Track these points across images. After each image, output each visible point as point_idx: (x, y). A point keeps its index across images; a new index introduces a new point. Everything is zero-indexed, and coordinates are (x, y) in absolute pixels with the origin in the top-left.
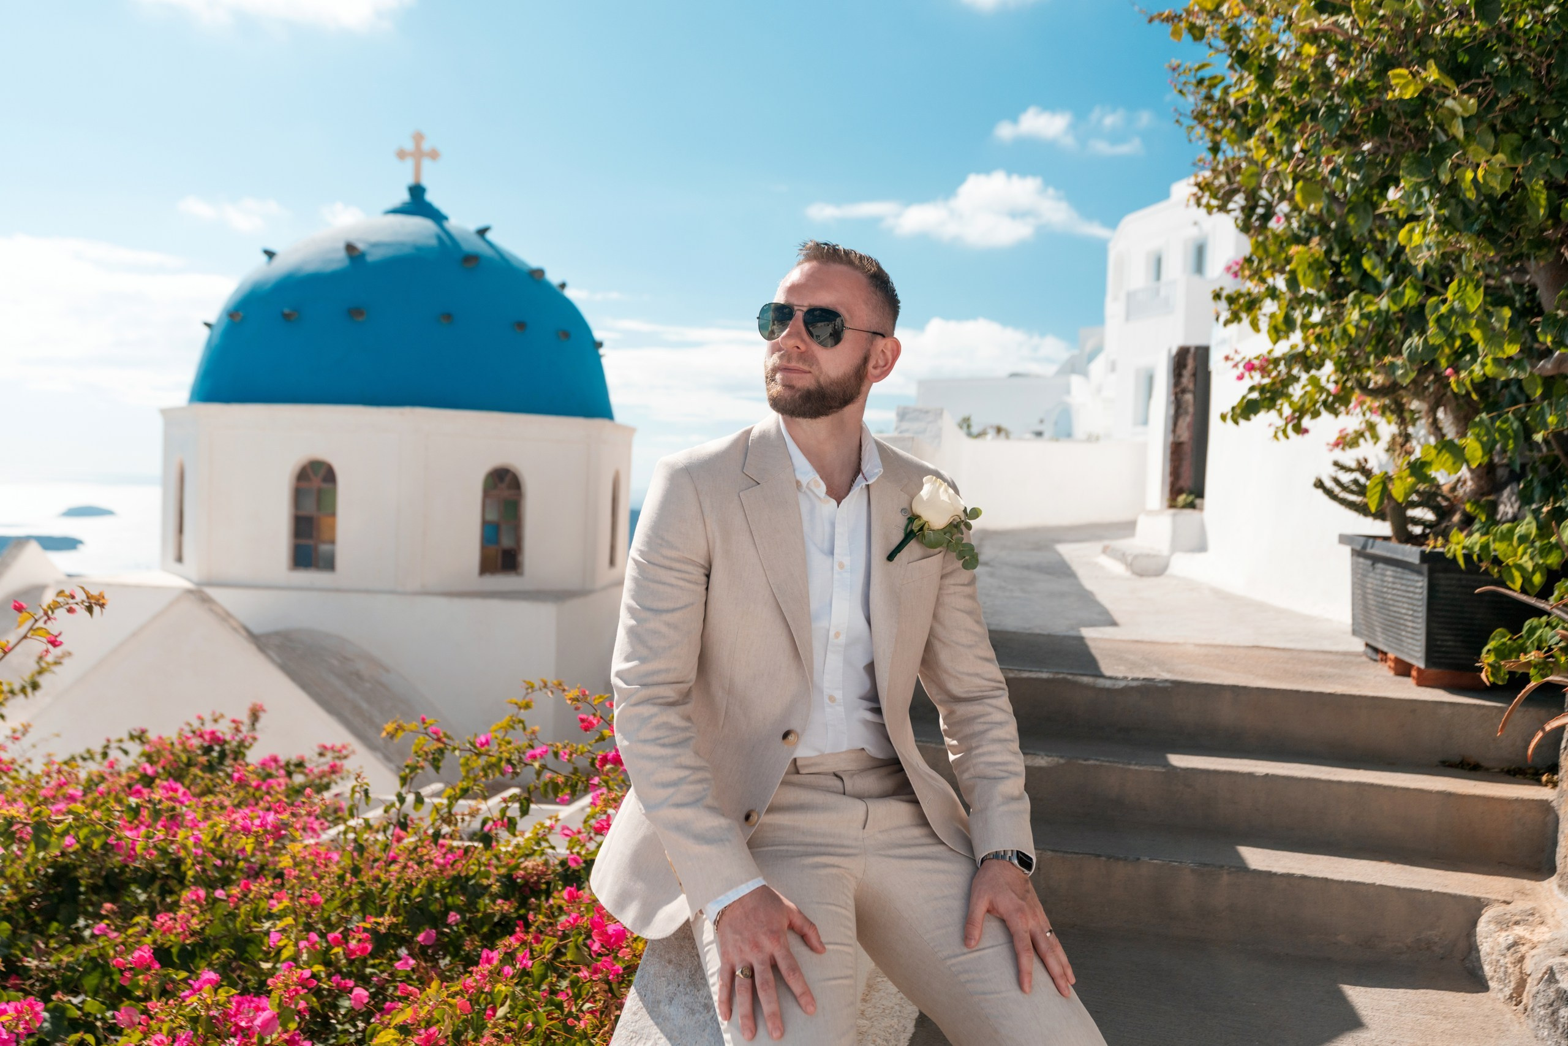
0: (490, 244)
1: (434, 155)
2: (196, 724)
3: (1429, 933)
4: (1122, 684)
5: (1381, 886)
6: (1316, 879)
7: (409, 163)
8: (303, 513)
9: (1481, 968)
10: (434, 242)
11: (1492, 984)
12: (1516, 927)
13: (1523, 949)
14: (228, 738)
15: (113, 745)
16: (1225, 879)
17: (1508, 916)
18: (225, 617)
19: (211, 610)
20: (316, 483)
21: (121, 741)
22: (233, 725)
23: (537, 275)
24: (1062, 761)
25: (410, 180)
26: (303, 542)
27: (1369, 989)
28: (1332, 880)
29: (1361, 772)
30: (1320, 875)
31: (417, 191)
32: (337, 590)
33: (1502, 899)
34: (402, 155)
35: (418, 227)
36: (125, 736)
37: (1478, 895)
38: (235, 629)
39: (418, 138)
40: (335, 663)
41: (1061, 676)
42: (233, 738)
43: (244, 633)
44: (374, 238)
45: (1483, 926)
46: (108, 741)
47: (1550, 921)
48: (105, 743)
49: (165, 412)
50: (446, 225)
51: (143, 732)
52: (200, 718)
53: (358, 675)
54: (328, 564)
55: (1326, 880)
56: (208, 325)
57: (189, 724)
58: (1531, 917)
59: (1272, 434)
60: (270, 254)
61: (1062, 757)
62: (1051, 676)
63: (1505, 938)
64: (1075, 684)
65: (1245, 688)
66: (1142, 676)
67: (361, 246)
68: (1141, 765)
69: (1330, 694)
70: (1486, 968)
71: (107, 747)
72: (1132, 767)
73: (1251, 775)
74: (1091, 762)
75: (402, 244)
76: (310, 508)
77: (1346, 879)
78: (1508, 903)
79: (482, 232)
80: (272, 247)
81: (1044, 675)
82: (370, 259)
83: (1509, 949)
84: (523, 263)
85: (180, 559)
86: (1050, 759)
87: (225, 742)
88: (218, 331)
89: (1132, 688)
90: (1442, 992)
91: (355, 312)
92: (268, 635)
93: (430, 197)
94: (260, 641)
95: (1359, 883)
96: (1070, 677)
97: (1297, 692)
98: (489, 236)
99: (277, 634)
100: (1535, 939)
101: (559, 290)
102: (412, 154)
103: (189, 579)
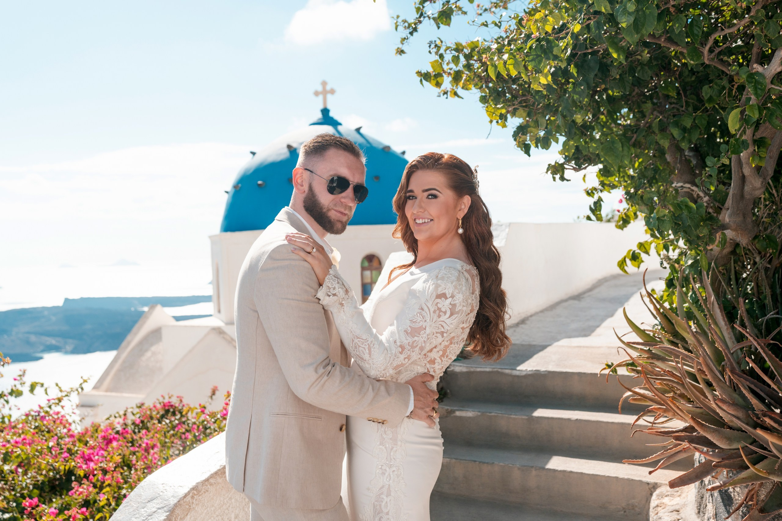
0: (362, 136)
1: (332, 92)
2: (161, 400)
3: (633, 501)
4: (524, 373)
5: (608, 477)
6: (577, 473)
7: (321, 97)
12: (666, 498)
13: (659, 509)
14: (177, 405)
15: (130, 410)
16: (534, 473)
17: (665, 492)
18: (231, 340)
19: (224, 338)
21: (132, 408)
22: (179, 399)
23: (387, 149)
24: (479, 414)
25: (322, 107)
28: (585, 474)
30: (579, 471)
31: (325, 112)
34: (317, 94)
36: (135, 406)
39: (324, 84)
41: (495, 370)
42: (179, 405)
46: (128, 408)
48: (125, 409)
49: (210, 237)
50: (340, 128)
51: (143, 404)
52: (162, 396)
55: (582, 473)
56: (227, 192)
57: (158, 400)
58: (676, 493)
60: (253, 154)
61: (479, 412)
62: (491, 370)
64: (503, 374)
65: (584, 373)
66: (534, 369)
67: (295, 145)
68: (516, 415)
71: (126, 411)
72: (512, 416)
73: (569, 420)
74: (493, 414)
79: (358, 130)
80: (254, 150)
81: (488, 370)
84: (380, 143)
85: (219, 311)
86: (474, 413)
87: (175, 407)
88: (231, 194)
89: (529, 375)
93: (331, 114)
95: (596, 475)
96: (500, 370)
98: (362, 131)
101: (401, 156)
102: (321, 93)
103: (223, 321)
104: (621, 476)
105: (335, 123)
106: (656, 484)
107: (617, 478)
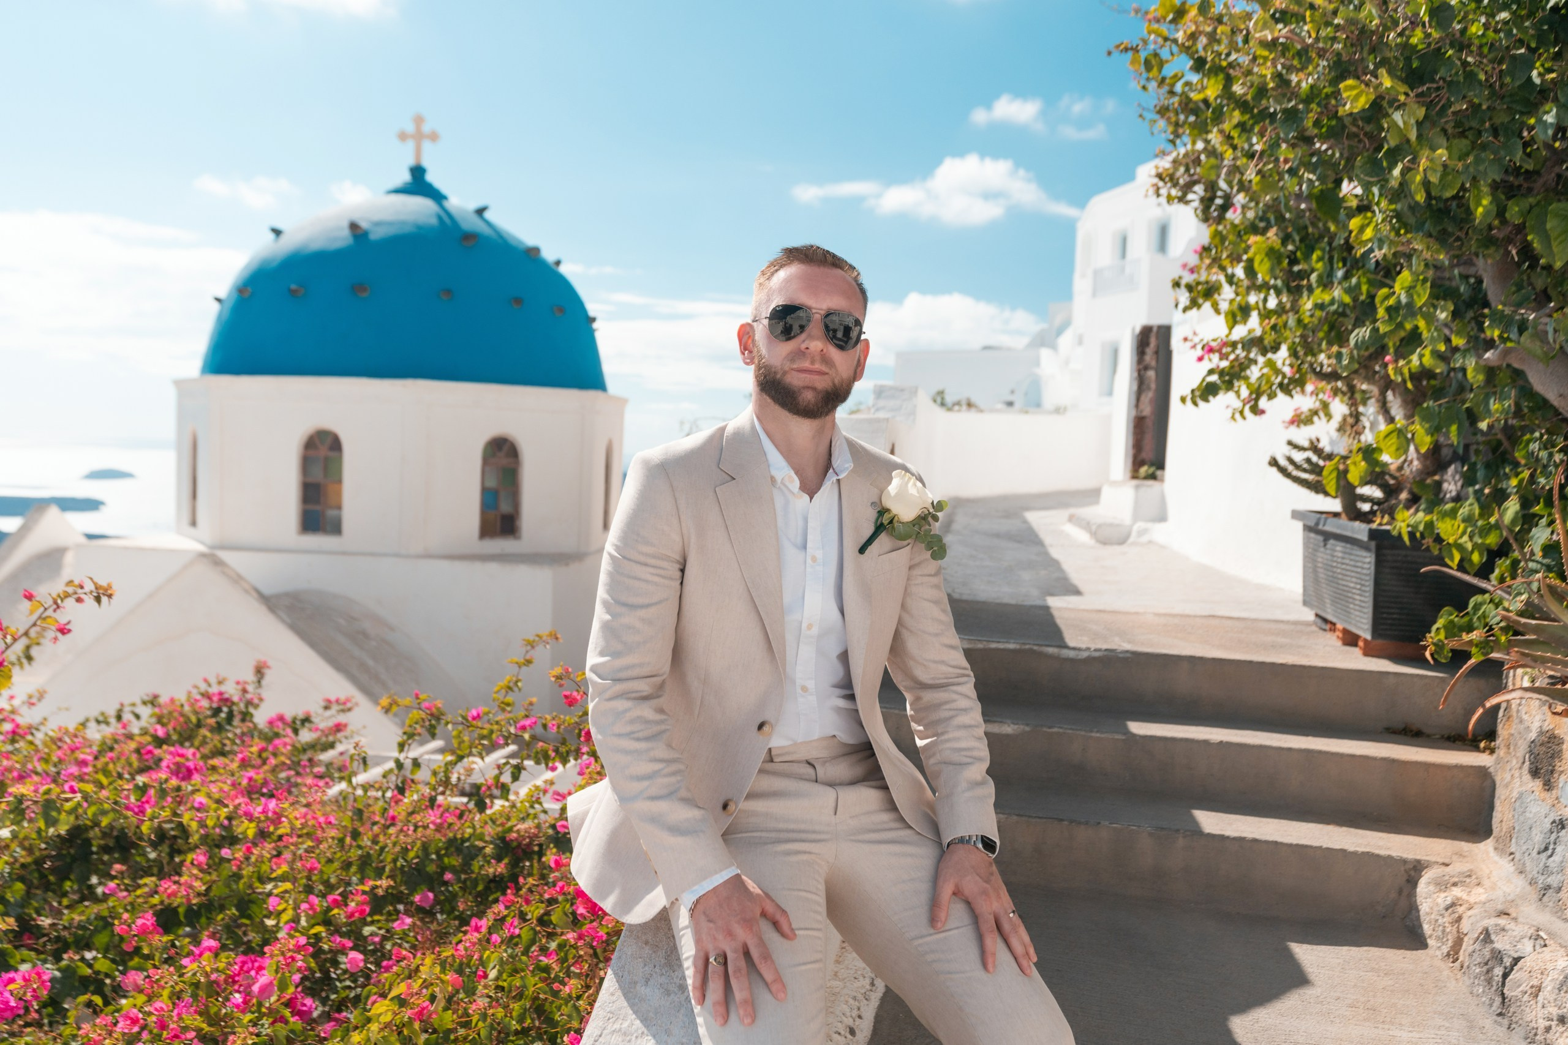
0: (488, 223)
1: (434, 137)
2: (203, 687)
4: (1085, 654)
5: (1328, 849)
6: (1267, 842)
7: (410, 145)
8: (310, 480)
9: (1421, 926)
10: (434, 221)
11: (1430, 942)
12: (1453, 888)
13: (1460, 910)
14: (235, 699)
15: (127, 709)
16: (1181, 842)
17: (1447, 878)
18: (237, 579)
19: (224, 573)
20: (323, 451)
21: (134, 705)
22: (240, 686)
23: (533, 253)
24: (1027, 729)
25: (411, 161)
26: (311, 507)
27: (1315, 947)
28: (1282, 844)
29: (1310, 739)
30: (1271, 839)
31: (418, 172)
32: (344, 553)
33: (1441, 861)
34: (403, 136)
35: (419, 207)
36: (138, 701)
37: (1418, 857)
38: (246, 591)
39: (419, 120)
40: (342, 621)
41: (1027, 647)
42: (241, 699)
43: (255, 594)
44: (377, 217)
45: (1423, 887)
46: (122, 705)
47: (1486, 883)
48: (118, 707)
49: (179, 384)
50: (446, 204)
51: (156, 697)
52: (206, 680)
53: (365, 634)
54: (336, 528)
55: (1276, 843)
56: (218, 300)
57: (197, 687)
58: (1468, 879)
59: (1230, 415)
60: (277, 232)
61: (1027, 725)
62: (1018, 647)
63: (1443, 899)
64: (1041, 654)
65: (1201, 659)
66: (1104, 647)
67: (364, 225)
68: (1102, 733)
69: (1282, 665)
70: (1426, 927)
71: (121, 711)
72: (1093, 734)
73: (1206, 742)
74: (1055, 730)
75: (403, 223)
76: (317, 475)
77: (1295, 842)
78: (1447, 865)
79: (480, 212)
80: (279, 226)
81: (1011, 646)
82: (373, 237)
83: (1447, 909)
84: (520, 242)
85: (194, 523)
86: (1016, 727)
87: (233, 703)
88: (229, 305)
89: (1094, 659)
90: (1384, 950)
91: (358, 288)
92: (278, 596)
93: (430, 177)
94: (271, 602)
95: (1306, 846)
96: (1035, 648)
97: (1251, 662)
98: (487, 215)
99: (287, 595)
100: (1472, 900)
101: (554, 267)
102: (412, 137)
103: (202, 543)
104: (1351, 849)
105: (437, 196)
106: (1418, 861)
107: (1343, 851)
